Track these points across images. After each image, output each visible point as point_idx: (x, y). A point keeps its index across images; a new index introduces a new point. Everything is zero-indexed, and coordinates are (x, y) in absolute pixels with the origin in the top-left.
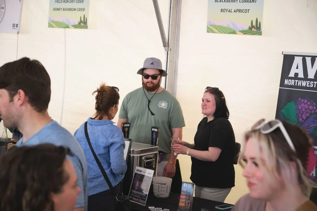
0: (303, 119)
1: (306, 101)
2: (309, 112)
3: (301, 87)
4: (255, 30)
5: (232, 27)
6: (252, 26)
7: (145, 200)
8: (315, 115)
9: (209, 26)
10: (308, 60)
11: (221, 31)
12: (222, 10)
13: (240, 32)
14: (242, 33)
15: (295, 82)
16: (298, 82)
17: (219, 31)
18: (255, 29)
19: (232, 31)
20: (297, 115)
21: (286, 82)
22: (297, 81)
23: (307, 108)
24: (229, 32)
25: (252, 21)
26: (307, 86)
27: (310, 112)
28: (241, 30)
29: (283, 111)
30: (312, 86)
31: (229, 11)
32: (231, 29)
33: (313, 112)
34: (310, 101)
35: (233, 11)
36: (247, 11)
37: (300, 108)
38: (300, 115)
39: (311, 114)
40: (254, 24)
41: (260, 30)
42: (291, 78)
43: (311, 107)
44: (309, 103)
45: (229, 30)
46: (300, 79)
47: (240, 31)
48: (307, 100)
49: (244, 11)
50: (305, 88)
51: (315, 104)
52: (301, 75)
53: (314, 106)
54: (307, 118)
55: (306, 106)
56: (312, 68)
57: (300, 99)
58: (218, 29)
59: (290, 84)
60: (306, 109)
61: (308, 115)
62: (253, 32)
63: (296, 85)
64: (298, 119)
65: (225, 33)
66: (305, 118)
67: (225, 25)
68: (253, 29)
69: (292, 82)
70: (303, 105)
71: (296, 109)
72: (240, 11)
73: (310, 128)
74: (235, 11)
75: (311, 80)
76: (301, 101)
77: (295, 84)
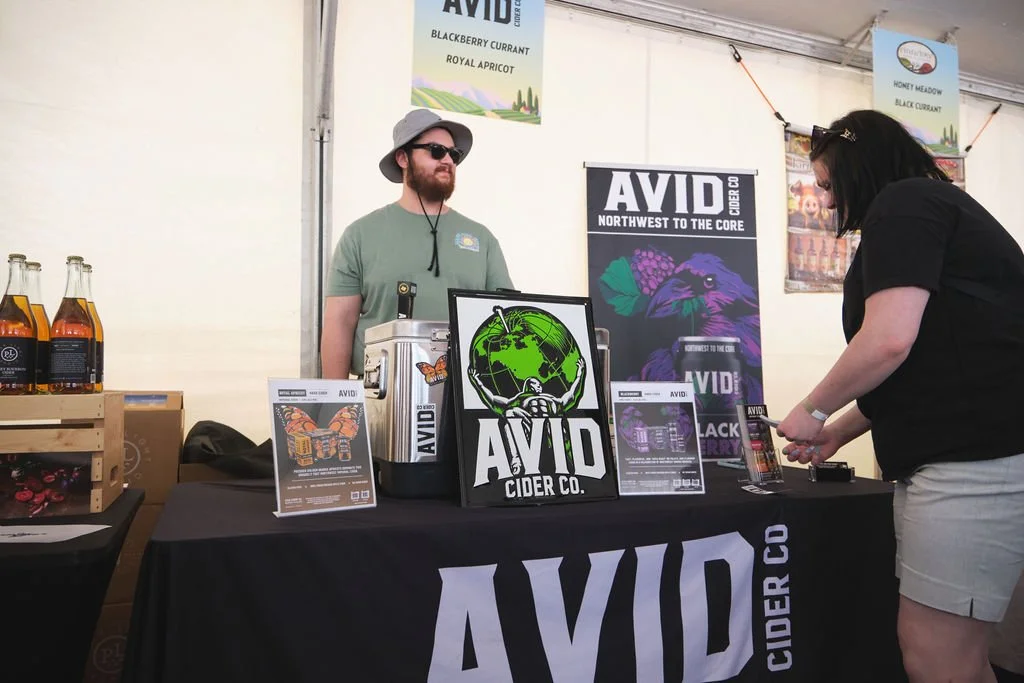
0: (651, 290)
1: (651, 255)
2: (661, 275)
3: (637, 229)
4: (527, 113)
5: (475, 99)
6: (521, 104)
7: (697, 476)
8: (673, 280)
9: (419, 91)
10: (644, 179)
11: (448, 106)
12: (449, 59)
13: (493, 114)
14: (498, 116)
15: (622, 220)
16: (627, 220)
17: (443, 105)
18: (526, 109)
19: (476, 109)
20: (637, 282)
21: (602, 220)
22: (625, 218)
23: (656, 267)
24: (468, 109)
25: (520, 93)
26: (650, 226)
27: (664, 274)
28: (496, 108)
29: (605, 277)
30: (660, 226)
31: (467, 63)
32: (471, 102)
33: (670, 274)
34: (660, 254)
35: (476, 64)
36: (509, 69)
37: (640, 268)
38: (643, 282)
39: (667, 278)
40: (525, 98)
41: (537, 114)
42: (612, 213)
43: (664, 266)
44: (659, 258)
45: (468, 106)
46: (633, 214)
47: (493, 111)
48: (653, 251)
49: (501, 68)
50: (646, 229)
51: (670, 258)
52: (633, 206)
53: (671, 264)
54: (660, 286)
55: (654, 264)
56: (654, 189)
57: (637, 252)
58: (441, 101)
59: (611, 225)
60: (655, 269)
61: (661, 280)
62: (522, 114)
63: (625, 225)
64: (641, 291)
65: (459, 111)
66: (654, 287)
67: (459, 93)
68: (522, 110)
69: (616, 221)
70: (646, 262)
71: (633, 271)
72: (492, 66)
73: (670, 303)
74: (480, 65)
75: (655, 215)
76: (640, 255)
77: (622, 222)
